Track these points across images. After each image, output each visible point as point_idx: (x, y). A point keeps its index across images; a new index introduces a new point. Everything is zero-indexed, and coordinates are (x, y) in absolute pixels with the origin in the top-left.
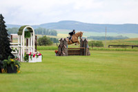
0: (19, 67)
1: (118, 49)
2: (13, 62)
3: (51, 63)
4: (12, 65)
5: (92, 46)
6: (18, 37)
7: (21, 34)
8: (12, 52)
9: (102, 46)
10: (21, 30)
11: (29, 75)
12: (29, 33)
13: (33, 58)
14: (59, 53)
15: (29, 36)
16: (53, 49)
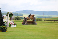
0: (7, 29)
1: (48, 22)
2: (4, 27)
3: (20, 27)
4: (4, 29)
5: (38, 21)
6: (6, 16)
7: (8, 16)
8: (4, 23)
9: (42, 20)
10: (8, 14)
11: (11, 32)
12: (11, 15)
13: (13, 26)
14: (24, 24)
15: (11, 16)
16: (21, 22)
